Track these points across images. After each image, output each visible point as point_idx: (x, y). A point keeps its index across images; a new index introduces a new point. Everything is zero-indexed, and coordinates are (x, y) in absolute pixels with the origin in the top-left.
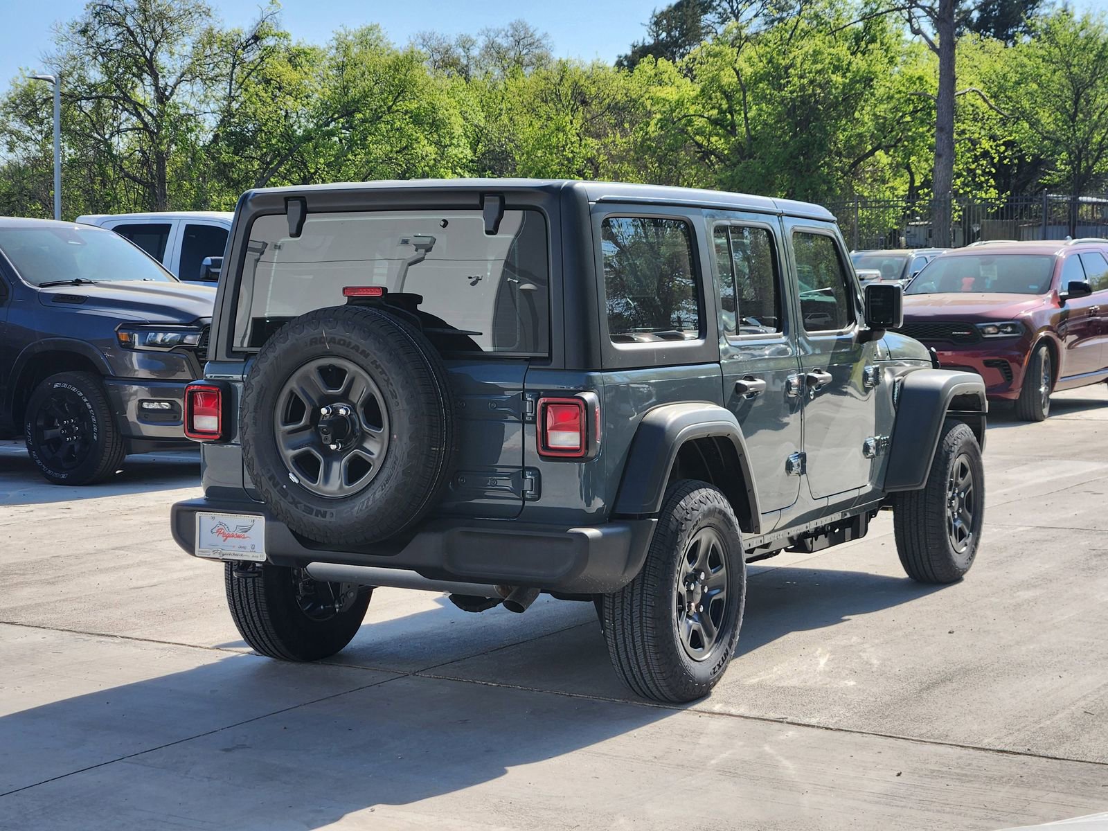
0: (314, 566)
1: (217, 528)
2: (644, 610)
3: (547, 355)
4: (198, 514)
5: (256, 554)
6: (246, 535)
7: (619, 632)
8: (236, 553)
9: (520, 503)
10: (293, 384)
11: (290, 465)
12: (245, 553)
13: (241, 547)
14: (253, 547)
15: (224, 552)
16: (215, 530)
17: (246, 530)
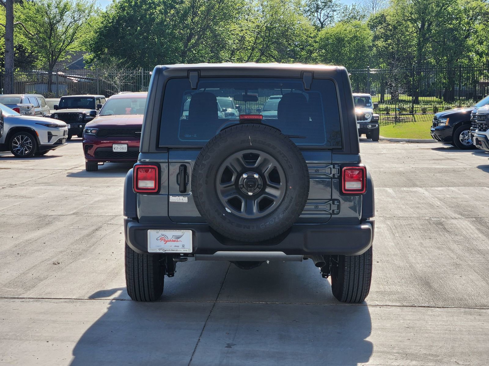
0: (219, 253)
1: (160, 237)
2: (365, 261)
3: (341, 147)
4: (149, 231)
5: (186, 249)
6: (179, 240)
7: (352, 273)
8: (173, 249)
9: (330, 216)
10: (227, 163)
11: (225, 204)
12: (178, 249)
13: (175, 246)
14: (183, 246)
15: (165, 249)
16: (159, 239)
17: (179, 237)
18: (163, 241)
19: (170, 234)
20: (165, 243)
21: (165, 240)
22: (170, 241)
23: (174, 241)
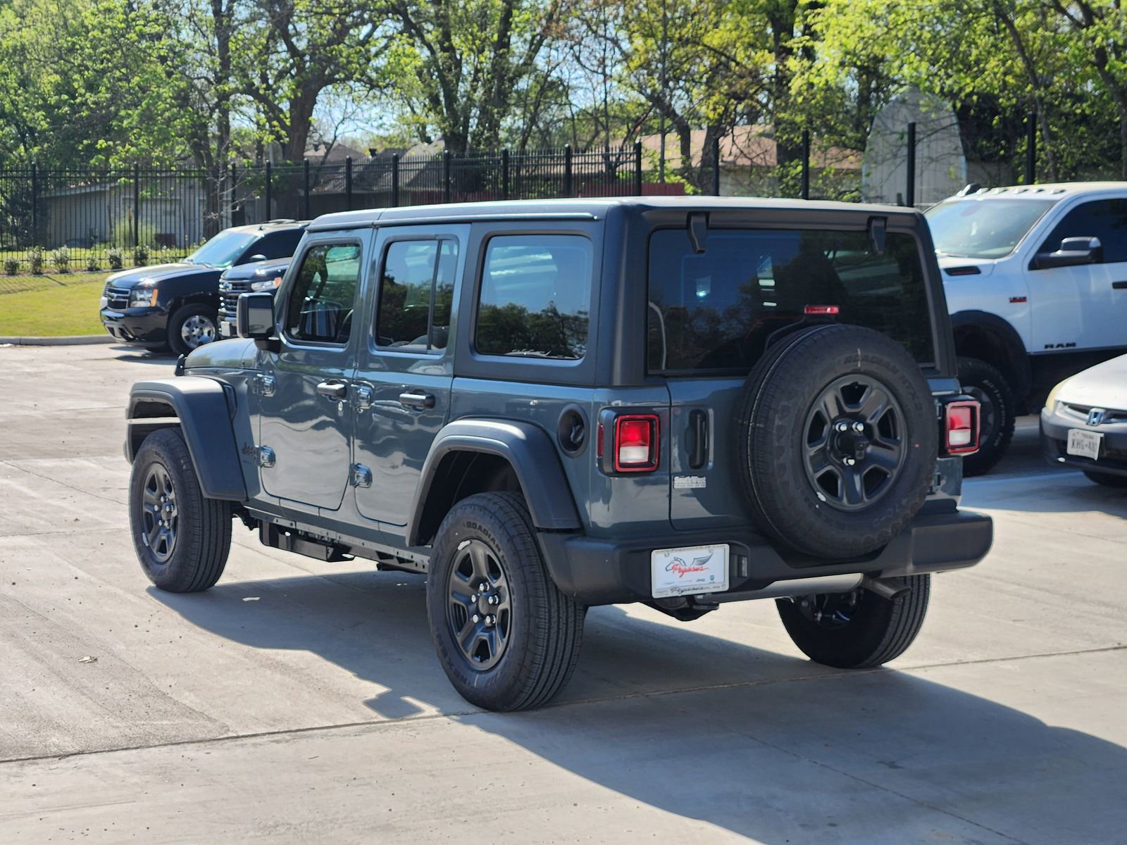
1: (672, 565)
4: (653, 553)
5: (719, 585)
6: (704, 566)
8: (695, 587)
11: (816, 485)
12: (704, 586)
13: (699, 580)
14: (712, 578)
15: (682, 589)
16: (670, 568)
17: (704, 561)
18: (677, 572)
19: (689, 555)
20: (681, 576)
21: (680, 570)
22: (689, 570)
23: (697, 570)
